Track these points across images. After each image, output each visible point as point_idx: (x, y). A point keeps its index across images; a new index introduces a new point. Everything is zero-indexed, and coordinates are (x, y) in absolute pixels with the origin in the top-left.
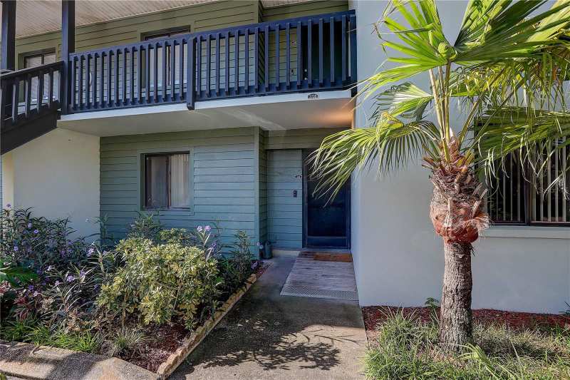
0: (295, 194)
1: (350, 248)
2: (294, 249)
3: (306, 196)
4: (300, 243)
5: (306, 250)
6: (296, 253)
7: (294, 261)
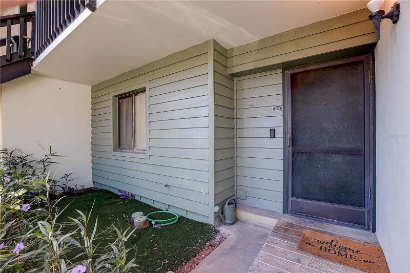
0: (273, 133)
1: (374, 231)
2: (270, 214)
3: (290, 136)
4: (280, 206)
5: (288, 219)
6: (271, 222)
7: (265, 236)
